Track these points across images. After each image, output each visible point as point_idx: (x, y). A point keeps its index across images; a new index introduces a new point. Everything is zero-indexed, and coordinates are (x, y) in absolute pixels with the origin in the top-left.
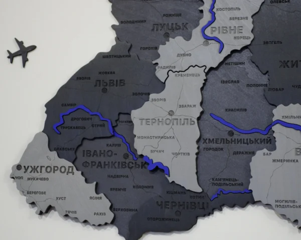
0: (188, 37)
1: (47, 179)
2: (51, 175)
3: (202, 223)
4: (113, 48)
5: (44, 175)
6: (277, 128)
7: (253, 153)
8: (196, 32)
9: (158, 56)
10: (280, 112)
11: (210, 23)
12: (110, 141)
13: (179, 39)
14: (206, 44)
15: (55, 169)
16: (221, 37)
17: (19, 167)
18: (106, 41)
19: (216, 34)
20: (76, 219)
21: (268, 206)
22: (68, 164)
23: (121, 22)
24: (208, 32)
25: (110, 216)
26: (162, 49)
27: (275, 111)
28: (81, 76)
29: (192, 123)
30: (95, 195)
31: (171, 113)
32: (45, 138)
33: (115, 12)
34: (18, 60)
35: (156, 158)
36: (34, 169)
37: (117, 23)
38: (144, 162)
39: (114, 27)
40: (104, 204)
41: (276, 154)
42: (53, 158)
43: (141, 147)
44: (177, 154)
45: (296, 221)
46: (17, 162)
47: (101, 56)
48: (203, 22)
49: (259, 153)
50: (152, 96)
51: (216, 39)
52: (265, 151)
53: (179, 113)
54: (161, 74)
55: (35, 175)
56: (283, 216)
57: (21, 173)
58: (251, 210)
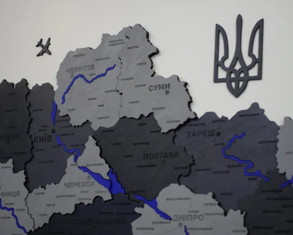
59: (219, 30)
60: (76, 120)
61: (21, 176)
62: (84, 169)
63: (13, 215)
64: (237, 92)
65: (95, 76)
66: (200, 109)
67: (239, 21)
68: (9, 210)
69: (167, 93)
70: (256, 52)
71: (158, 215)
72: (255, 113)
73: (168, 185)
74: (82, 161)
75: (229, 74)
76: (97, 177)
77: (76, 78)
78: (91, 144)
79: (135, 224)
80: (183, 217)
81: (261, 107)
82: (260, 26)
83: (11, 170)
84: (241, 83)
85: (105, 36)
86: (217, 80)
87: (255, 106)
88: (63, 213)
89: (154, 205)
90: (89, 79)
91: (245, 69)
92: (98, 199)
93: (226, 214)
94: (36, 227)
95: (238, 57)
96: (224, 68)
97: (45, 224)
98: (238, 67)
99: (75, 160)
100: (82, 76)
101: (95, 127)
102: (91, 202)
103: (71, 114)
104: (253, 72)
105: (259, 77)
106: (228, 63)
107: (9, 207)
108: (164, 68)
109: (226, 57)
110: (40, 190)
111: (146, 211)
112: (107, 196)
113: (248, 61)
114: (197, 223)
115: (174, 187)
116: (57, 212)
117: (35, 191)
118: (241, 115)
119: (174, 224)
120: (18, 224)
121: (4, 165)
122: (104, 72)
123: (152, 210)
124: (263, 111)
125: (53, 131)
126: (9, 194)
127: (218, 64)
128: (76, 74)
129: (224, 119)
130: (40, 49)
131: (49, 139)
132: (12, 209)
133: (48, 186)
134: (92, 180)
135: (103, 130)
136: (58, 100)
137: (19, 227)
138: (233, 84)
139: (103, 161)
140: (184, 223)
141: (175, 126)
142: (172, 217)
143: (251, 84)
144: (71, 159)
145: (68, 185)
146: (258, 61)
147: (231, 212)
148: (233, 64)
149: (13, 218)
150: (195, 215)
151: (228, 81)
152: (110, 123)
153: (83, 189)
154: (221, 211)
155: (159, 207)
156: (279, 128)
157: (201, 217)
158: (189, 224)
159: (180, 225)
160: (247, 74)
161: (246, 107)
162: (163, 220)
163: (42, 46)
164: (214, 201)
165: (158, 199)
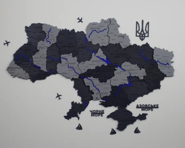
0: (43, 41)
1: (15, 70)
2: (16, 69)
3: (47, 78)
4: (28, 43)
5: (14, 69)
6: (62, 59)
7: (57, 64)
8: (45, 40)
9: (37, 45)
10: (62, 56)
11: (48, 38)
12: (28, 62)
13: (42, 41)
14: (47, 42)
15: (17, 68)
16: (50, 41)
17: (8, 68)
18: (26, 41)
19: (49, 40)
20: (21, 78)
21: (60, 74)
22: (19, 67)
23: (29, 37)
24: (48, 40)
25: (29, 77)
26: (38, 43)
27: (61, 56)
28: (21, 49)
29: (45, 58)
30: (25, 73)
31: (41, 56)
32: (14, 62)
33: (27, 35)
34: (6, 45)
35: (38, 65)
36: (12, 68)
37: (28, 37)
38: (35, 66)
39: (27, 38)
40: (28, 75)
41: (61, 64)
42: (16, 66)
43: (35, 63)
44: (42, 64)
45: (66, 77)
46: (8, 67)
47: (25, 44)
48: (46, 38)
49: (58, 64)
50: (37, 53)
51: (49, 41)
52: (60, 63)
53: (42, 56)
54: (38, 48)
55: (12, 69)
56: (63, 76)
57: (9, 69)
58: (57, 75)
59: (137, 23)
60: (94, 43)
61: (76, 58)
62: (98, 57)
63: (74, 70)
64: (142, 40)
65: (99, 31)
66: (132, 43)
67: (143, 21)
68: (72, 68)
69: (124, 38)
70: (147, 30)
71: (122, 70)
72: (147, 45)
73: (124, 62)
74: (97, 55)
75: (140, 35)
76: (103, 59)
77: (93, 31)
78: (100, 50)
79: (115, 72)
80: (129, 70)
81: (149, 44)
82: (148, 23)
83: (72, 56)
84: (143, 38)
85: (102, 20)
86: (137, 36)
87: (147, 43)
88: (92, 69)
89: (121, 67)
90: (98, 32)
91: (144, 34)
92: (103, 65)
93: (140, 69)
94: (82, 73)
95: (142, 30)
96: (139, 33)
97: (85, 72)
98: (142, 33)
99: (95, 54)
100: (95, 31)
101: (101, 45)
102: (101, 66)
103: (92, 41)
104: (146, 35)
105: (148, 36)
106: (140, 32)
107: (72, 67)
108: (121, 31)
109: (139, 30)
110: (83, 62)
111: (118, 69)
112: (106, 64)
113: (145, 32)
114: (133, 72)
115: (126, 63)
116: (89, 69)
117: (81, 63)
118: (143, 45)
119: (126, 72)
120: (75, 72)
121: (69, 55)
122: (103, 30)
123: (120, 68)
124: (149, 45)
125: (86, 46)
126: (72, 63)
127: (137, 32)
128: (93, 30)
129: (139, 46)
130: (79, 20)
131: (84, 48)
132: (73, 68)
133: (86, 61)
134: (101, 60)
135: (103, 46)
136: (87, 37)
137: (76, 73)
138: (141, 37)
139: (104, 55)
140: (129, 72)
141: (126, 47)
142: (126, 70)
143: (146, 38)
144: (93, 54)
145: (93, 61)
146: (148, 32)
147: (142, 69)
148: (141, 32)
149: (74, 71)
150: (132, 70)
151: (140, 36)
152: (106, 45)
153: (98, 62)
154: (139, 69)
155: (122, 67)
156: (154, 49)
157: (134, 70)
158: (131, 72)
159: (128, 72)
160: (145, 35)
161: (145, 43)
162: (123, 71)
163: (79, 19)
164: (137, 66)
165: (122, 66)
